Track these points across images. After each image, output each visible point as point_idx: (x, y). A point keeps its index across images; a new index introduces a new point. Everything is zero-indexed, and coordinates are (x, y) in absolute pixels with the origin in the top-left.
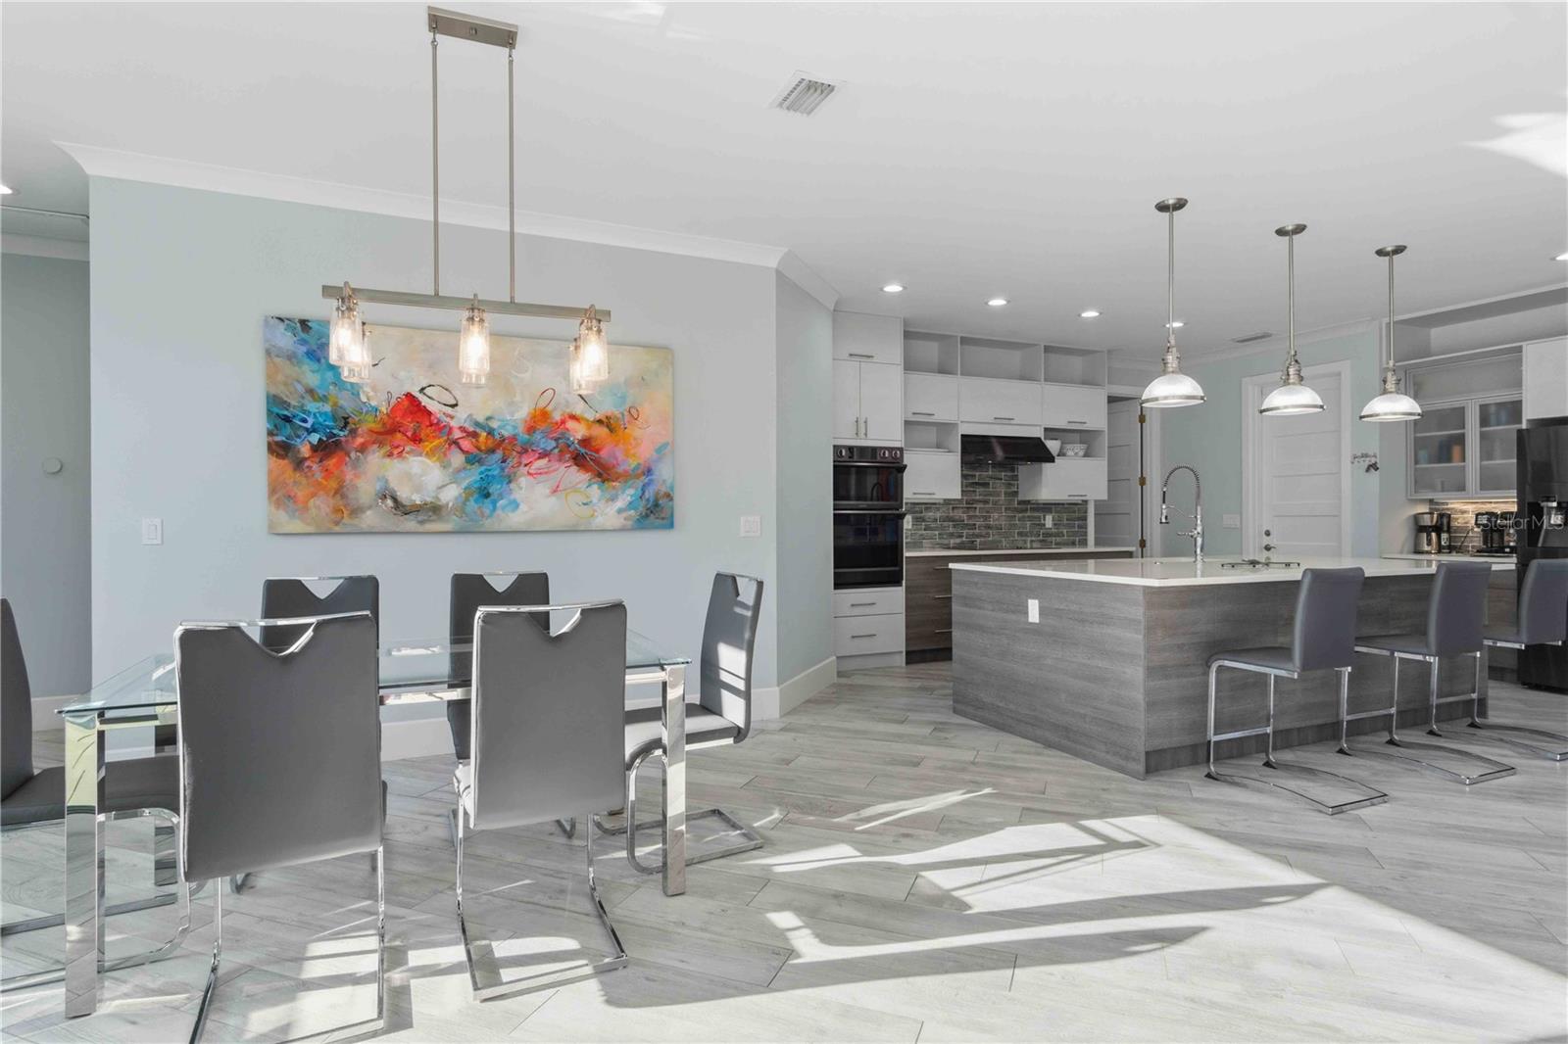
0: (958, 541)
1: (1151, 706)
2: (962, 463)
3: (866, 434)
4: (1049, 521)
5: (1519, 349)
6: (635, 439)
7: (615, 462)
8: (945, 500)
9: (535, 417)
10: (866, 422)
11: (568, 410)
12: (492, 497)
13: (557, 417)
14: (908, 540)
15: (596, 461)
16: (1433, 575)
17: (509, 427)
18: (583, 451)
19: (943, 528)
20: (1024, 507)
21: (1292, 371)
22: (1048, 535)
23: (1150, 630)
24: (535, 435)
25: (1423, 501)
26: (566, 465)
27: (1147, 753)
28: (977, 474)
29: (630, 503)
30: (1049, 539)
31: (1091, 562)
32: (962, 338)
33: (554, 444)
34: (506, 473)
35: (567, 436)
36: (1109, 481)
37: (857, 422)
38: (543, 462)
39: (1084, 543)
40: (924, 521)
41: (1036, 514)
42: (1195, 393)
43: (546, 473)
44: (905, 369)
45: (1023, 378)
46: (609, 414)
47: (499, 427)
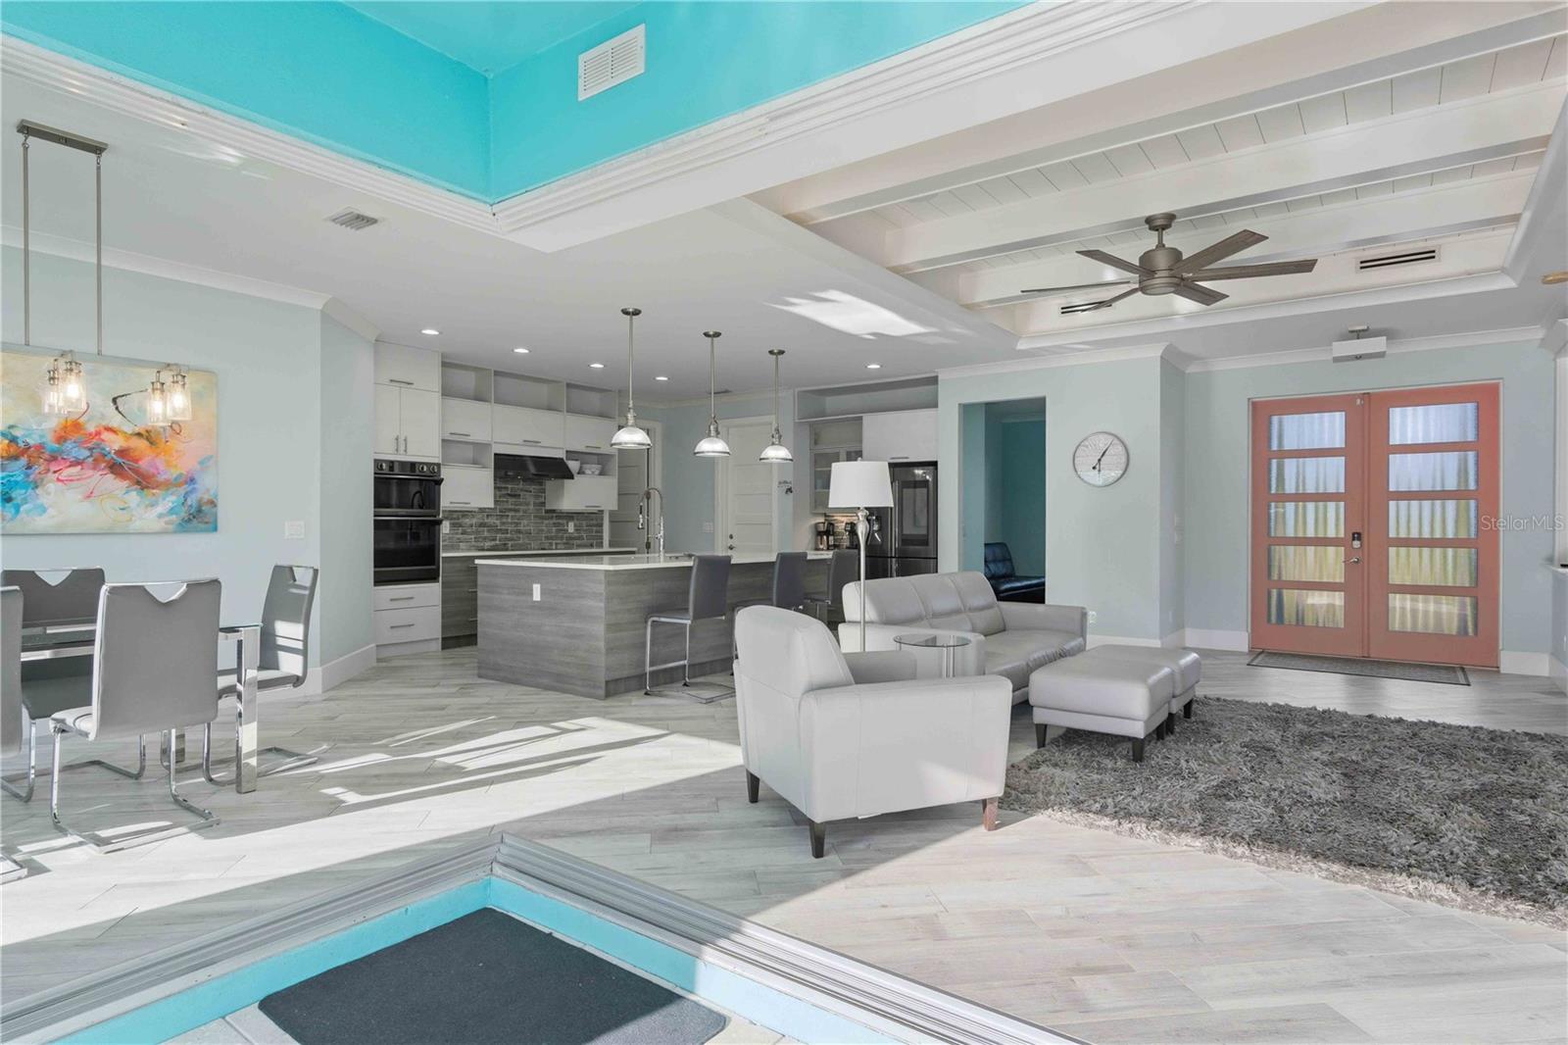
0: (493, 543)
1: (610, 650)
2: (495, 476)
3: (405, 451)
4: (571, 527)
5: (861, 418)
6: (177, 451)
7: (155, 472)
8: (480, 509)
9: (66, 427)
10: (405, 440)
11: (104, 423)
12: (15, 502)
13: (91, 428)
14: (445, 543)
15: (137, 471)
16: (773, 562)
17: (36, 437)
18: (120, 460)
19: (477, 532)
20: (550, 515)
21: (712, 427)
22: (571, 538)
23: (609, 599)
24: (66, 445)
25: (821, 514)
26: (100, 473)
27: (607, 682)
28: (510, 486)
29: (172, 509)
30: (571, 542)
31: (606, 557)
32: (495, 371)
33: (87, 453)
34: (30, 480)
35: (102, 446)
36: (619, 495)
37: (397, 439)
38: (76, 470)
39: (600, 545)
40: (461, 526)
41: (560, 521)
42: (645, 442)
43: (78, 480)
44: (443, 395)
45: (550, 408)
46: (149, 428)
47: (23, 436)
